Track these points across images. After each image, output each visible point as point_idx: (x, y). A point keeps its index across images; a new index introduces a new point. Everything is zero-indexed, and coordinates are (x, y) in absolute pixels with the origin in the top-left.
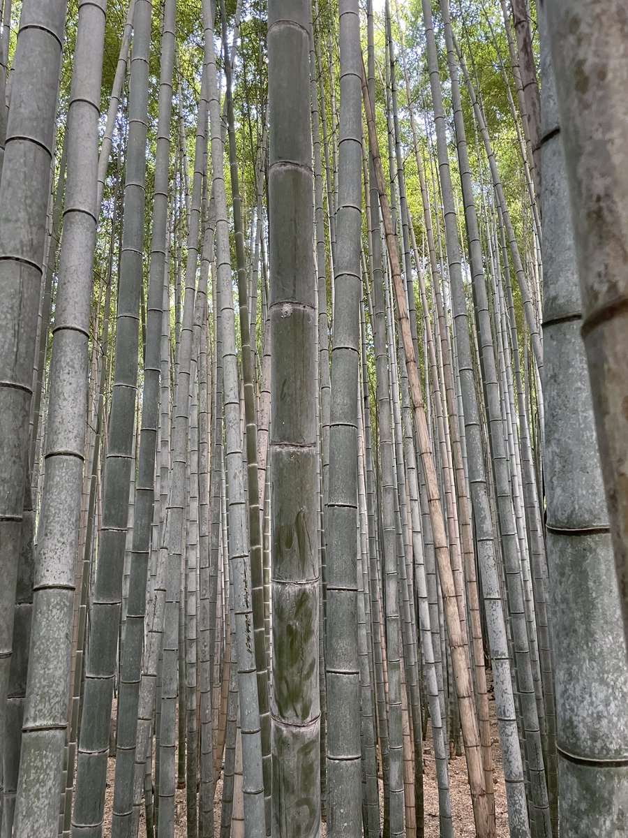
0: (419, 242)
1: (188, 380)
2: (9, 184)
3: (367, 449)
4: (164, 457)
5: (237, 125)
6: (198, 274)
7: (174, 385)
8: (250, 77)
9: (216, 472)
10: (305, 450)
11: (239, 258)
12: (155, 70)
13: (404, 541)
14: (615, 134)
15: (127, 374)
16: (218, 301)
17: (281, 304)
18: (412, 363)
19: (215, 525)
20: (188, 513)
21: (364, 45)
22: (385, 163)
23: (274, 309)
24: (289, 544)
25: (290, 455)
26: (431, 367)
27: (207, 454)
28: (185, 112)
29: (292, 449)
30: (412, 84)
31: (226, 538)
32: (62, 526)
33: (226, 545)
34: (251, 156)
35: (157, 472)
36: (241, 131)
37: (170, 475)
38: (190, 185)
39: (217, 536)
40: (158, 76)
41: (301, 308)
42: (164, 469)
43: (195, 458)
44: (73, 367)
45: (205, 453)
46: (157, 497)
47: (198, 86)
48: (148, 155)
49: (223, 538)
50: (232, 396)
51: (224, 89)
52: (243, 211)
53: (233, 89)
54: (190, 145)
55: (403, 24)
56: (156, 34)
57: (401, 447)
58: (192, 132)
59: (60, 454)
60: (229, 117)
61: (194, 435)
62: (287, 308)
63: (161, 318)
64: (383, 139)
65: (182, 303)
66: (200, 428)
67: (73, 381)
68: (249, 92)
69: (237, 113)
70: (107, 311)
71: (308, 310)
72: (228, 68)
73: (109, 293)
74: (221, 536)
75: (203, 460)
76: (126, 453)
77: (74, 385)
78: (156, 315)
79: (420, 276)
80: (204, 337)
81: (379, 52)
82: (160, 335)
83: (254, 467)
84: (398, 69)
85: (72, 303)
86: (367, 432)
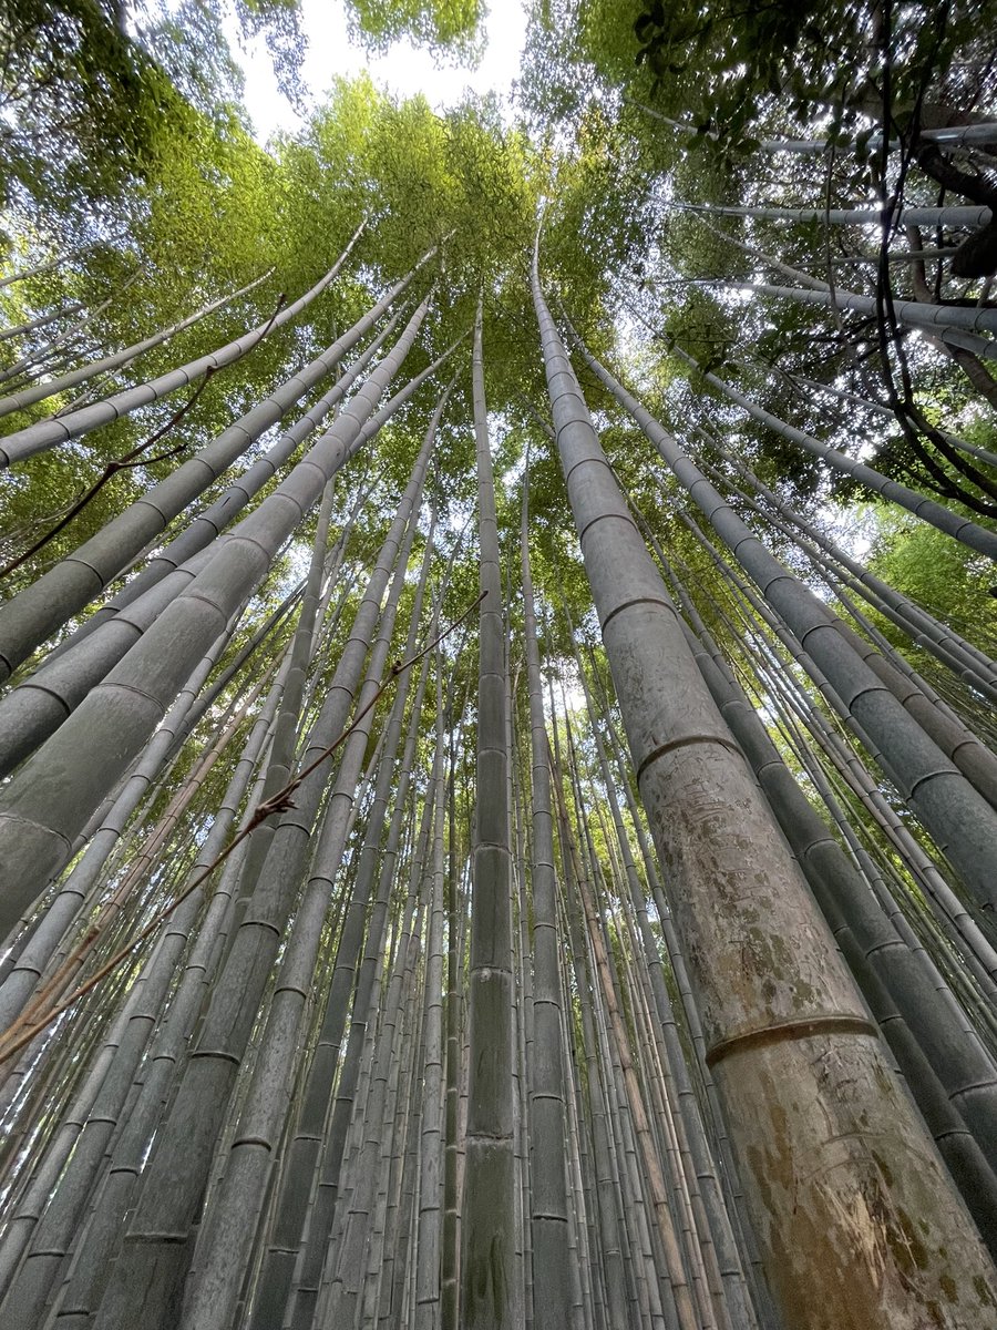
0: (610, 884)
1: (393, 1032)
2: (272, 860)
3: (580, 1121)
4: (356, 1134)
5: (457, 792)
6: (415, 914)
7: (378, 1035)
8: (469, 760)
9: (411, 1154)
10: (502, 1143)
11: (451, 899)
12: (399, 754)
13: (635, 1270)
14: (695, 900)
15: (333, 1032)
16: (430, 941)
17: (481, 968)
18: (616, 1014)
19: (404, 1239)
20: (373, 1218)
21: (552, 738)
22: (573, 819)
23: (474, 973)
24: (482, 1292)
25: (486, 1149)
26: (637, 1014)
27: (403, 1129)
28: (418, 783)
29: (488, 1142)
30: (590, 763)
31: (415, 1261)
32: (227, 1250)
33: (414, 1276)
34: (467, 815)
35: (346, 1155)
36: (461, 796)
37: (359, 1158)
38: (417, 837)
39: (404, 1260)
40: (402, 760)
41: (499, 972)
42: (354, 1148)
43: (390, 1133)
44: (284, 1032)
45: (401, 1128)
46: (341, 1193)
47: (431, 766)
48: (386, 815)
49: (411, 1263)
50: (434, 1055)
51: (449, 768)
52: (458, 859)
53: (456, 767)
54: (420, 807)
55: (580, 725)
56: (404, 734)
57: (617, 1117)
58: (421, 798)
59: (248, 1142)
60: (451, 789)
61: (391, 1100)
62: (486, 972)
63: (375, 967)
64: (571, 801)
65: (398, 942)
66: (399, 1091)
67: (281, 1047)
68: (467, 769)
69: (458, 784)
70: (328, 952)
71: (505, 974)
72: (453, 756)
73: (333, 935)
74: (409, 1259)
75: (398, 1137)
76: (316, 1134)
77: (281, 1054)
78: (371, 963)
79: (614, 915)
80: (414, 982)
81: (564, 743)
82: (373, 981)
83: (453, 1150)
84: (578, 754)
85: (298, 962)
86: (577, 1097)
